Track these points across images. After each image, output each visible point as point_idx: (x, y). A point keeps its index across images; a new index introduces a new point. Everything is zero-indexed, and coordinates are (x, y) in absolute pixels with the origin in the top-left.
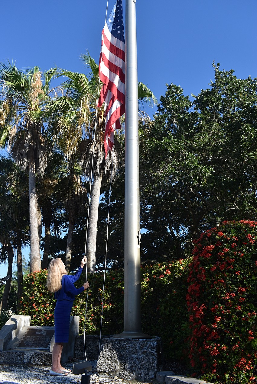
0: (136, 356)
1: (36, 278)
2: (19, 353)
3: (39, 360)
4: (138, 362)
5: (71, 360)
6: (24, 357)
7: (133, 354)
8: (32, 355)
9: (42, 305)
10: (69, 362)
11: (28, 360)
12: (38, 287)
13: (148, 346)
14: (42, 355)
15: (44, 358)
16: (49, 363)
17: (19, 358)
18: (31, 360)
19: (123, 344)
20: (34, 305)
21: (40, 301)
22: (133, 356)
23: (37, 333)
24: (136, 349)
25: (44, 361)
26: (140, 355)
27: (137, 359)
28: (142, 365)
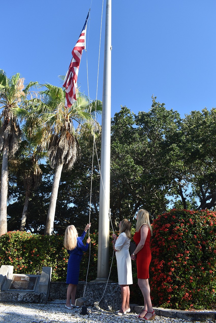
0: (110, 294)
1: (11, 237)
2: (14, 294)
3: (30, 299)
4: (112, 299)
5: (50, 299)
6: (18, 297)
7: (108, 293)
8: (25, 295)
9: (16, 258)
10: (49, 300)
11: (21, 299)
12: (13, 244)
13: (117, 288)
14: (32, 295)
15: (34, 297)
16: (37, 301)
17: (14, 297)
18: (23, 299)
19: (100, 286)
20: (10, 258)
21: (15, 255)
22: (108, 294)
23: (22, 279)
24: (109, 290)
25: (34, 300)
26: (113, 294)
27: (111, 296)
28: (115, 300)
